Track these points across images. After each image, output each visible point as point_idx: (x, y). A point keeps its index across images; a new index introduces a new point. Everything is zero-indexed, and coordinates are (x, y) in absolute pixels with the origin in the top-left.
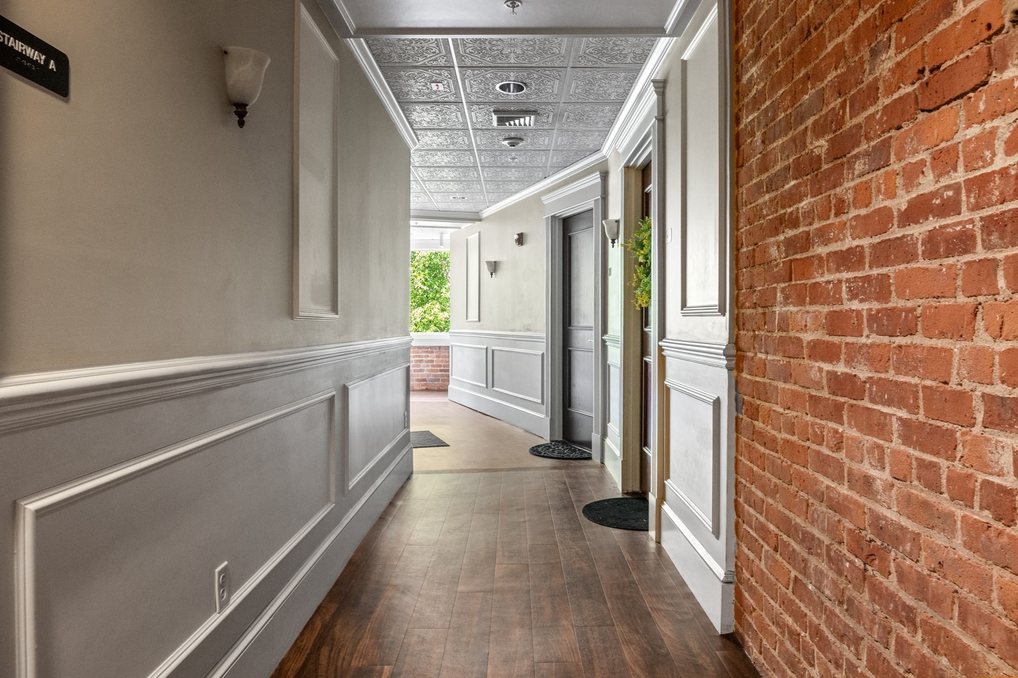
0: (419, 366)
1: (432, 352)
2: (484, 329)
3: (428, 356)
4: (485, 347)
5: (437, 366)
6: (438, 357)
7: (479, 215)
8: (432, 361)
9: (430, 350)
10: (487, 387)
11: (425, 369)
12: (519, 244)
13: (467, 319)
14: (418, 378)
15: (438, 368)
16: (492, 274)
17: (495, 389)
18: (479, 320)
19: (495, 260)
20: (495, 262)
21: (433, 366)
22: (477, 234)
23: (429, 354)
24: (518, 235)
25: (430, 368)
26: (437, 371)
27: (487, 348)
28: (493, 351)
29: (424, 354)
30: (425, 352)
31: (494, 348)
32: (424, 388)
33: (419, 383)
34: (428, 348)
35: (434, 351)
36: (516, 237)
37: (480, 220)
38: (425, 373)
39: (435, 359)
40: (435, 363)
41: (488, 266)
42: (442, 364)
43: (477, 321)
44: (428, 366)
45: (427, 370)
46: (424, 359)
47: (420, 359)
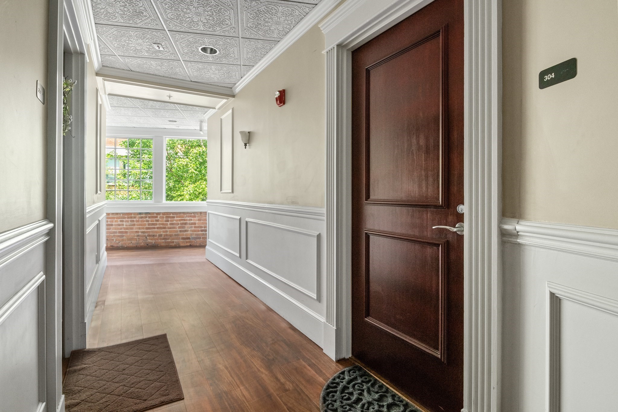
0: (183, 227)
1: (195, 217)
2: (237, 200)
3: (191, 220)
4: (238, 217)
5: (198, 227)
6: (199, 220)
7: (232, 91)
8: (195, 224)
9: (193, 215)
10: (240, 257)
11: (189, 229)
12: (281, 103)
13: (221, 190)
14: (183, 237)
15: (200, 229)
16: (246, 145)
17: (249, 261)
18: (233, 192)
19: (249, 131)
20: (249, 132)
21: (195, 227)
22: (231, 111)
23: (192, 218)
24: (280, 92)
25: (193, 229)
26: (198, 231)
27: (240, 219)
28: (247, 222)
29: (188, 218)
30: (189, 217)
31: (248, 219)
32: (188, 244)
33: (184, 241)
34: (191, 214)
35: (197, 215)
36: (278, 94)
37: (234, 96)
38: (189, 232)
39: (197, 222)
40: (197, 225)
41: (242, 137)
42: (203, 225)
43: (230, 193)
44: (192, 227)
45: (191, 230)
46: (188, 222)
47: (185, 222)
